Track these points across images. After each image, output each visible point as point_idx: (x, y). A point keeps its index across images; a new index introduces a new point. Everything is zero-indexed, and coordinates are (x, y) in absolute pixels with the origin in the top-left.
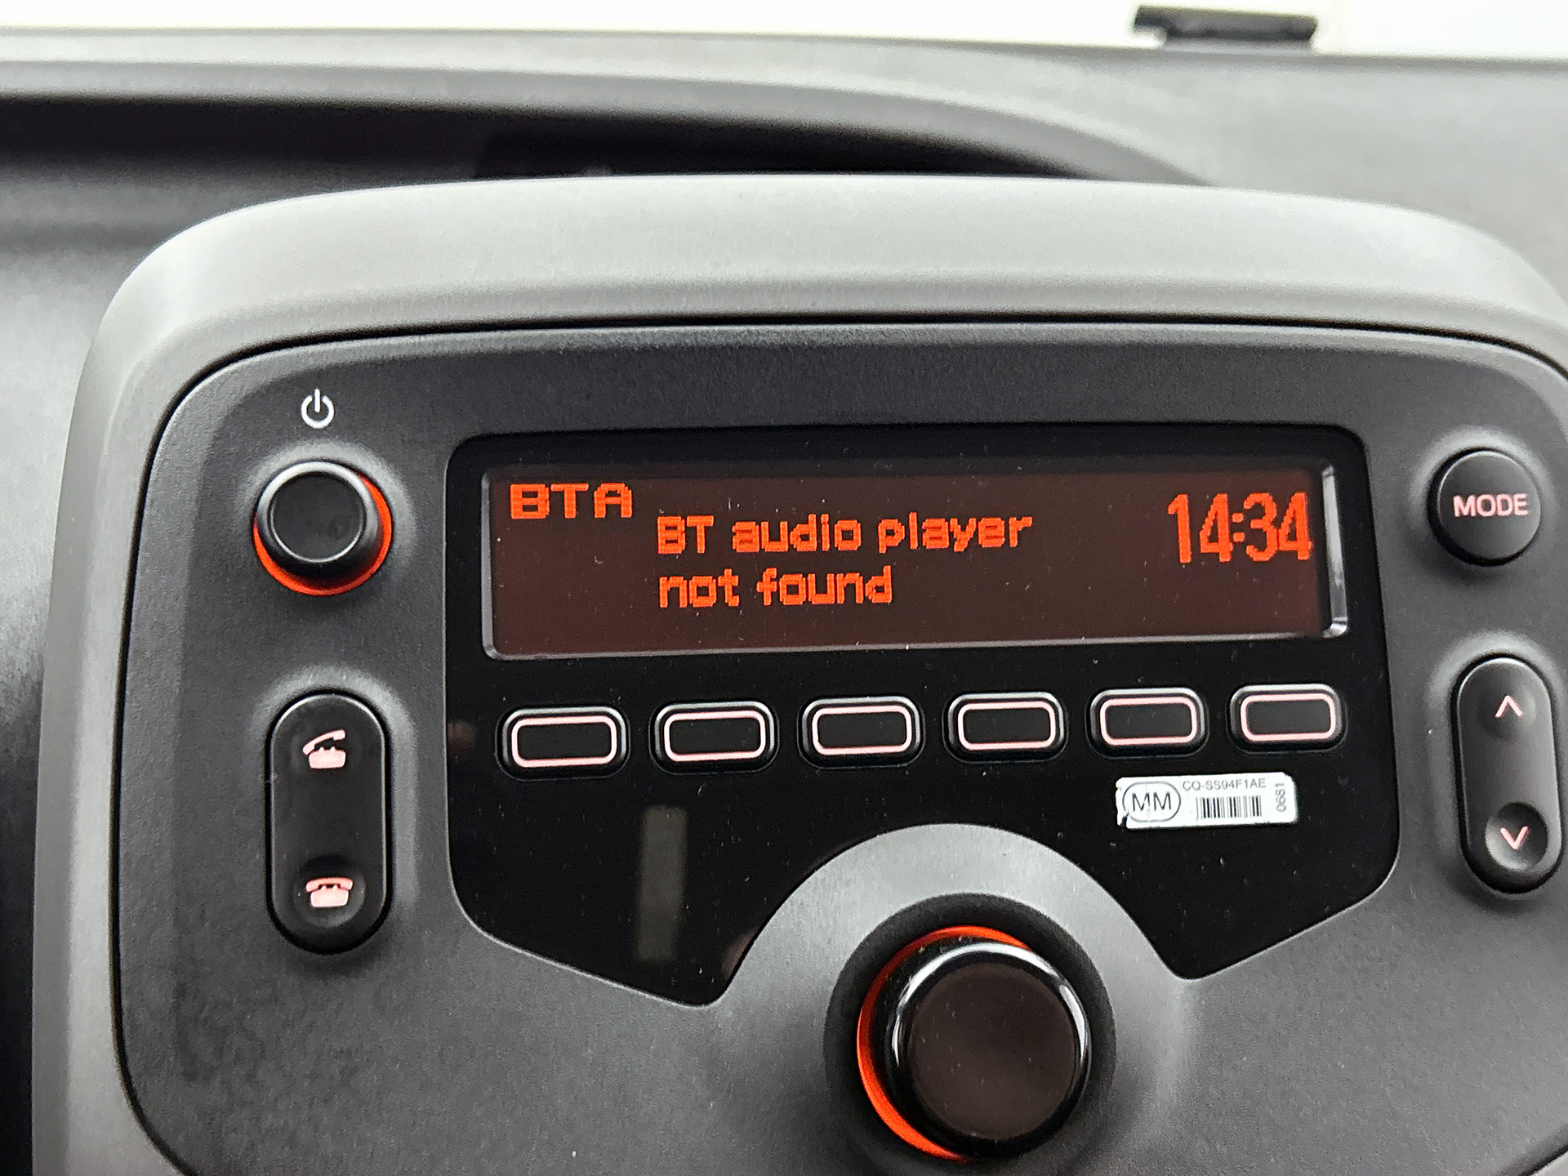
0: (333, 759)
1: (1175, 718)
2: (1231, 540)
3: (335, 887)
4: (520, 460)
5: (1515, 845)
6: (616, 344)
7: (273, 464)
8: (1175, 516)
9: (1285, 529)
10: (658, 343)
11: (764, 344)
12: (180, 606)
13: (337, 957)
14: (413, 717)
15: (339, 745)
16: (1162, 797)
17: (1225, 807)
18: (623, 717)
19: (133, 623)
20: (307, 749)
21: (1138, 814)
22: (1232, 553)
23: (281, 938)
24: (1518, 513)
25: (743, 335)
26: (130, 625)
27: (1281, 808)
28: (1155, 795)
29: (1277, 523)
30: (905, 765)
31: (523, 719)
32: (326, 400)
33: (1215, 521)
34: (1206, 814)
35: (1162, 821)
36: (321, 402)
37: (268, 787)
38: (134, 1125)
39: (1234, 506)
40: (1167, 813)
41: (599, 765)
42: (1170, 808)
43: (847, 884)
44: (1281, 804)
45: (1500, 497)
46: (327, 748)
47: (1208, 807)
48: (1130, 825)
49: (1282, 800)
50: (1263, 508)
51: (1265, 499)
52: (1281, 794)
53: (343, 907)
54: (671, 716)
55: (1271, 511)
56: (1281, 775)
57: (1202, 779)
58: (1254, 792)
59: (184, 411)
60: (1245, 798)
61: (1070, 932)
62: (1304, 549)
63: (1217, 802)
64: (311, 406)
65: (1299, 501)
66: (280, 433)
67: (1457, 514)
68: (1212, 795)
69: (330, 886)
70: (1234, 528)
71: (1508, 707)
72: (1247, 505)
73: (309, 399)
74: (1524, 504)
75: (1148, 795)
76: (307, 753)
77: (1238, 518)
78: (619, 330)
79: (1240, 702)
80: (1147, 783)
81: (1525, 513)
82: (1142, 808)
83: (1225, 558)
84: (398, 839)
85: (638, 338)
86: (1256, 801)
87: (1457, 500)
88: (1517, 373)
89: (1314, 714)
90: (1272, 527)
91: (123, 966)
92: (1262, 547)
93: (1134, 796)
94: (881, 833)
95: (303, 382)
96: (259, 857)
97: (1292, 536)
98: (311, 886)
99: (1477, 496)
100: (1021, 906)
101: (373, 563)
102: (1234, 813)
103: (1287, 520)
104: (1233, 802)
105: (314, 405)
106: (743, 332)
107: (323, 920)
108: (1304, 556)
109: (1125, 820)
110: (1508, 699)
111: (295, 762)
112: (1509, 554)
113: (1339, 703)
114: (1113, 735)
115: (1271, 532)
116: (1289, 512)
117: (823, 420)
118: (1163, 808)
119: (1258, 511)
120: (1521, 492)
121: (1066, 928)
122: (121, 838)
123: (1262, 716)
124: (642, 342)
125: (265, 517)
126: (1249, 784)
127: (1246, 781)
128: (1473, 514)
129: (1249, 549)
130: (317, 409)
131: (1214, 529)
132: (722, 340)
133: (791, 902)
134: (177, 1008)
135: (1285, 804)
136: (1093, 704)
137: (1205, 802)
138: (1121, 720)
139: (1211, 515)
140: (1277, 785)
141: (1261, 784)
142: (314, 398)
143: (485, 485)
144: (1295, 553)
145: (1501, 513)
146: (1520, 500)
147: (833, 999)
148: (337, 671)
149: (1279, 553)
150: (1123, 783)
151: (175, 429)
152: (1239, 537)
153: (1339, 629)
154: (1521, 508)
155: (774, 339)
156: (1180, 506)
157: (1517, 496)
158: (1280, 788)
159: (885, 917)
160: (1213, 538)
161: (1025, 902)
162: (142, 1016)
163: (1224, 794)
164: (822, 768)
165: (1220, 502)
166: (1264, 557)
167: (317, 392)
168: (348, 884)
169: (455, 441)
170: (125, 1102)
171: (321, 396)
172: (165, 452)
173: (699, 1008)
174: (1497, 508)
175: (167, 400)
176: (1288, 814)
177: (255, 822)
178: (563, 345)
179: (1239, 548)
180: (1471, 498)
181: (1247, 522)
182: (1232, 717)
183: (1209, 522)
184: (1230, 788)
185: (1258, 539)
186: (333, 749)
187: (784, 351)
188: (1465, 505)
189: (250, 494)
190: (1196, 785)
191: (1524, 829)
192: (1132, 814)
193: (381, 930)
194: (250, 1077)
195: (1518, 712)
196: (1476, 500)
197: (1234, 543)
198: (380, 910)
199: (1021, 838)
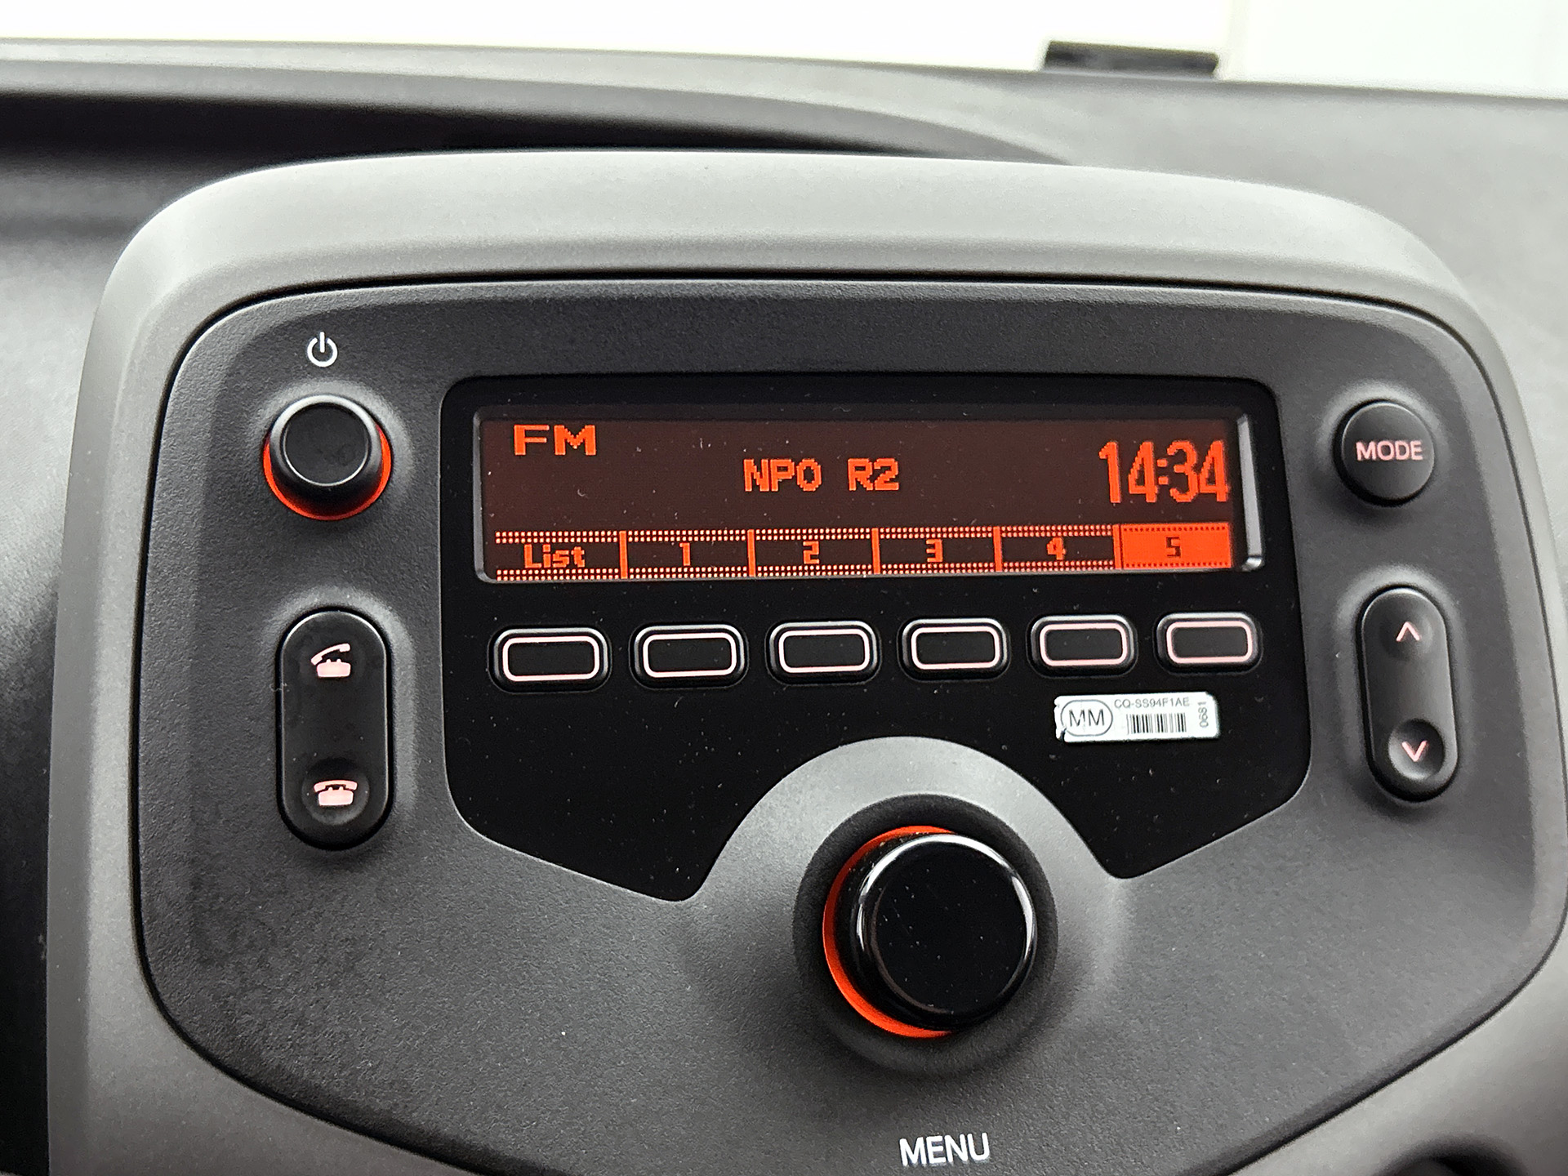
0: (339, 670)
1: (1107, 643)
2: (1157, 483)
3: (341, 788)
4: (509, 400)
5: (1416, 757)
6: (598, 294)
7: (282, 400)
8: (1106, 460)
9: (1205, 473)
10: (636, 294)
11: (732, 296)
12: (196, 526)
13: (342, 853)
14: (411, 633)
15: (344, 657)
16: (1096, 714)
17: (1154, 724)
18: (605, 638)
19: (151, 544)
20: (316, 660)
21: (1074, 729)
22: (1158, 496)
23: (291, 835)
24: (1414, 457)
25: (714, 288)
26: (148, 545)
27: (1204, 724)
28: (1090, 712)
29: (1198, 468)
30: (863, 683)
31: (511, 639)
32: (330, 342)
33: (1142, 466)
34: (1137, 730)
35: (1097, 735)
36: (326, 344)
37: (278, 695)
38: (151, 1009)
39: (1159, 453)
40: (1101, 728)
41: (583, 680)
42: (1103, 724)
43: (813, 787)
44: (1204, 721)
45: (1397, 443)
46: (334, 660)
47: (1138, 723)
48: (1068, 739)
49: (1205, 717)
50: (1185, 454)
51: (1187, 446)
52: (1204, 712)
53: (348, 805)
54: (648, 637)
55: (1193, 457)
56: (1203, 694)
57: (1132, 698)
58: (1180, 709)
59: (199, 349)
60: (1171, 715)
61: (1015, 830)
62: (1222, 491)
63: (1146, 718)
64: (316, 349)
65: (1217, 449)
66: (288, 371)
67: (1359, 458)
68: (1140, 712)
69: (336, 787)
70: (1159, 472)
71: (1408, 632)
72: (1171, 451)
73: (315, 341)
74: (1419, 450)
75: (1083, 712)
76: (315, 663)
77: (1163, 463)
78: (601, 282)
79: (1165, 627)
80: (1082, 701)
81: (1420, 458)
82: (1078, 724)
83: (1151, 499)
84: (398, 744)
85: (617, 288)
86: (1181, 719)
87: (1360, 446)
88: (1414, 334)
89: (1231, 640)
90: (1193, 472)
91: (143, 859)
92: (1184, 489)
93: (1071, 713)
94: (842, 745)
95: (308, 325)
96: (270, 759)
97: (1211, 480)
98: (318, 787)
99: (1378, 441)
100: (970, 806)
101: (373, 493)
102: (1161, 728)
103: (1207, 465)
104: (1161, 719)
105: (319, 346)
106: (713, 285)
107: (330, 818)
108: (1222, 497)
109: (1063, 734)
110: (1407, 625)
111: (303, 671)
112: (1406, 495)
113: (1255, 630)
114: (1052, 657)
115: (1192, 477)
116: (1208, 459)
117: (786, 367)
118: (1097, 723)
119: (1181, 457)
120: (1417, 439)
121: (1012, 826)
122: (141, 743)
123: (1188, 641)
124: (621, 292)
125: (277, 444)
126: (1175, 703)
127: (1172, 700)
128: (1374, 457)
129: (1173, 492)
130: (322, 350)
131: (1141, 473)
132: (694, 292)
133: (761, 806)
134: (192, 898)
135: (1207, 720)
136: (1032, 630)
137: (1136, 719)
138: (1060, 643)
139: (1138, 460)
140: (1200, 704)
141: (1185, 702)
142: (319, 340)
143: (476, 422)
144: (1215, 495)
145: (1399, 457)
146: (1416, 446)
147: (801, 889)
148: (341, 589)
149: (1200, 494)
150: (1060, 701)
151: (189, 366)
152: (1164, 480)
153: (1256, 563)
154: (1416, 453)
155: (743, 292)
156: (1110, 451)
157: (1412, 443)
158: (1202, 706)
159: (849, 815)
160: (1141, 481)
161: (975, 803)
162: (160, 906)
163: (1153, 712)
164: (788, 685)
165: (1147, 448)
166: (1187, 498)
167: (322, 335)
168: (353, 785)
169: (450, 379)
170: (143, 988)
171: (326, 337)
172: (180, 387)
173: (676, 903)
174: (1395, 453)
175: (182, 340)
176: (1212, 730)
177: (265, 726)
178: (549, 295)
179: (1164, 490)
180: (1372, 445)
181: (1171, 466)
182: (1159, 642)
183: (1136, 466)
184: (1157, 706)
185: (1181, 482)
186: (339, 660)
187: (752, 303)
188: (1366, 450)
189: (260, 426)
190: (1126, 703)
191: (1423, 744)
192: (1069, 729)
193: (383, 829)
194: (262, 961)
195: (1417, 637)
196: (1376, 446)
197: (1160, 486)
198: (382, 812)
199: (970, 751)
